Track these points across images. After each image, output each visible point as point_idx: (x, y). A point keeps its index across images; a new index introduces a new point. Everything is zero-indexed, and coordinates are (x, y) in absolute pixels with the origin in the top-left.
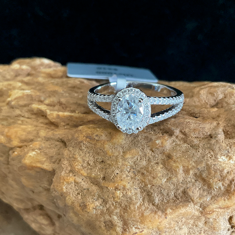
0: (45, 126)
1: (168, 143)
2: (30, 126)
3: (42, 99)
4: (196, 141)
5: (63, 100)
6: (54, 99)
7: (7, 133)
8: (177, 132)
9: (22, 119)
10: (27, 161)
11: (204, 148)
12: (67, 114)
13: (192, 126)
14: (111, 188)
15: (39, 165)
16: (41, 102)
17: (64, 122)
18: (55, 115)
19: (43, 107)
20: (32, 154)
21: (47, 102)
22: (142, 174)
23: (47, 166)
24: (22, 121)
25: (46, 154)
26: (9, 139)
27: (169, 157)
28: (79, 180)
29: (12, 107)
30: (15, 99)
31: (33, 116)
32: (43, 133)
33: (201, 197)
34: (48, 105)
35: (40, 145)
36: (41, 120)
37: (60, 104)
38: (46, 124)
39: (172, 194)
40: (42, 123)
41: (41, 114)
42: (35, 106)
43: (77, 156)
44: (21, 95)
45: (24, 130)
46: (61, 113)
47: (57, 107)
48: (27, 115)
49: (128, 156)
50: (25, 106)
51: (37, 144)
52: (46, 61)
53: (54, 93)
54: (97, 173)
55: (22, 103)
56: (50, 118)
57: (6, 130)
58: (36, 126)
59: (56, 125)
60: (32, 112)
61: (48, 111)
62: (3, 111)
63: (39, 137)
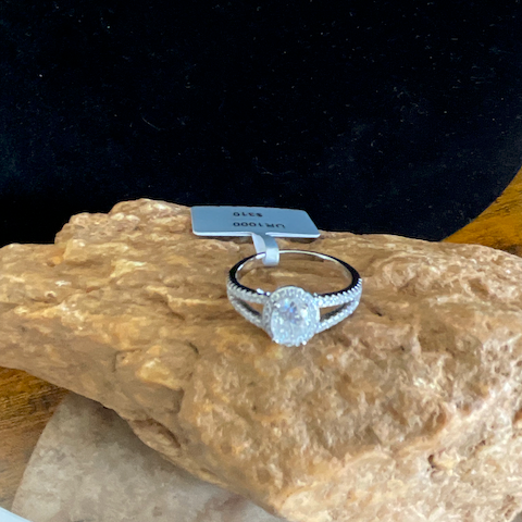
0: (166, 318)
1: (343, 358)
2: (144, 318)
3: (161, 277)
4: (382, 356)
5: (190, 278)
6: (177, 277)
7: (113, 330)
8: (355, 342)
9: (133, 306)
10: (143, 375)
11: (394, 367)
12: (196, 301)
13: (376, 333)
14: (265, 424)
15: (160, 381)
16: (159, 281)
17: (193, 313)
18: (180, 304)
19: (162, 291)
20: (150, 364)
21: (167, 281)
22: (309, 403)
23: (172, 383)
24: (133, 309)
25: (169, 365)
26: (116, 338)
27: (346, 379)
28: (219, 409)
29: (118, 288)
30: (122, 276)
31: (149, 302)
32: (164, 332)
33: (391, 436)
34: (168, 286)
35: (161, 351)
36: (160, 308)
37: (186, 284)
38: (167, 314)
39: (351, 432)
40: (161, 312)
41: (160, 300)
42: (151, 289)
43: (215, 374)
44: (129, 270)
45: (137, 324)
46: (188, 301)
47: (181, 290)
48: (139, 300)
49: (288, 377)
50: (136, 287)
51: (155, 349)
52: (161, 206)
53: (177, 268)
54: (244, 400)
55: (132, 283)
56: (173, 307)
57: (111, 325)
58: (153, 318)
59: (181, 317)
60: (146, 296)
61: (170, 297)
62: (106, 293)
63: (159, 338)
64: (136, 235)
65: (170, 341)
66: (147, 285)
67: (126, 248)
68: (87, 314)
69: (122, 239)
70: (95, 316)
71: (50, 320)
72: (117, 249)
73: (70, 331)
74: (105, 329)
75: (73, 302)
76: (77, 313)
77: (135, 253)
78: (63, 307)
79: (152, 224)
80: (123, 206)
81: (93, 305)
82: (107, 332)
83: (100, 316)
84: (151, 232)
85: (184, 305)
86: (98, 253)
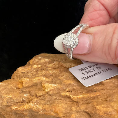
0: (71, 103)
3: (65, 89)
5: (75, 88)
6: (70, 88)
7: (55, 111)
17: (81, 100)
19: (67, 94)
21: (67, 90)
24: (58, 101)
26: (57, 113)
29: (50, 95)
30: (50, 91)
31: (63, 98)
34: (69, 91)
36: (67, 100)
37: (74, 90)
42: (63, 94)
45: (62, 107)
46: (78, 96)
48: (59, 98)
50: (57, 94)
51: (73, 116)
53: (69, 85)
55: (55, 92)
56: (74, 99)
57: (54, 109)
58: (66, 103)
59: (77, 102)
60: (62, 96)
61: (71, 96)
62: (46, 97)
63: (73, 111)
64: (44, 72)
65: (77, 112)
66: (61, 92)
67: (44, 78)
68: (41, 106)
69: (40, 75)
70: (45, 106)
71: (28, 110)
72: (41, 80)
73: (37, 112)
75: (35, 102)
76: (38, 106)
77: (48, 80)
78: (31, 104)
79: (47, 67)
80: (33, 61)
81: (43, 102)
82: (53, 112)
83: (47, 106)
84: (48, 70)
85: (78, 98)
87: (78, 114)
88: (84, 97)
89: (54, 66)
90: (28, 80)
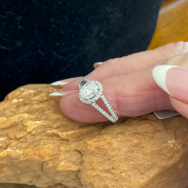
0: (60, 142)
2: (50, 145)
3: (52, 125)
5: (64, 123)
6: (59, 124)
7: (39, 154)
9: (43, 141)
10: (60, 169)
12: (72, 132)
15: (69, 169)
16: (51, 127)
17: (72, 137)
18: (65, 135)
19: (55, 131)
20: (62, 163)
21: (55, 126)
23: (74, 168)
24: (43, 142)
25: (70, 161)
26: (42, 156)
28: (99, 173)
29: (33, 135)
30: (33, 130)
31: (50, 138)
32: (62, 148)
34: (56, 128)
35: (65, 156)
36: (56, 139)
37: (63, 125)
38: (60, 140)
40: (57, 140)
42: (49, 132)
44: (36, 126)
45: (49, 148)
46: (68, 133)
47: (62, 128)
48: (45, 138)
50: (42, 132)
51: (62, 157)
53: (57, 120)
54: (108, 167)
55: (39, 131)
56: (63, 137)
57: (38, 152)
58: (54, 143)
59: (67, 140)
60: (48, 135)
61: (59, 133)
62: (28, 139)
63: (61, 151)
64: (26, 108)
65: (67, 152)
66: (48, 130)
67: (27, 115)
68: (22, 150)
69: (22, 111)
70: (26, 150)
71: (5, 157)
72: (23, 117)
73: (17, 159)
74: (35, 154)
75: (14, 146)
76: (18, 151)
77: (31, 117)
78: (9, 150)
79: (32, 101)
80: (13, 95)
81: (24, 145)
82: (37, 155)
83: (29, 149)
84: (33, 105)
85: (67, 135)
86: (14, 121)
87: (68, 154)
88: (75, 133)
89: (40, 99)
90: (5, 119)
